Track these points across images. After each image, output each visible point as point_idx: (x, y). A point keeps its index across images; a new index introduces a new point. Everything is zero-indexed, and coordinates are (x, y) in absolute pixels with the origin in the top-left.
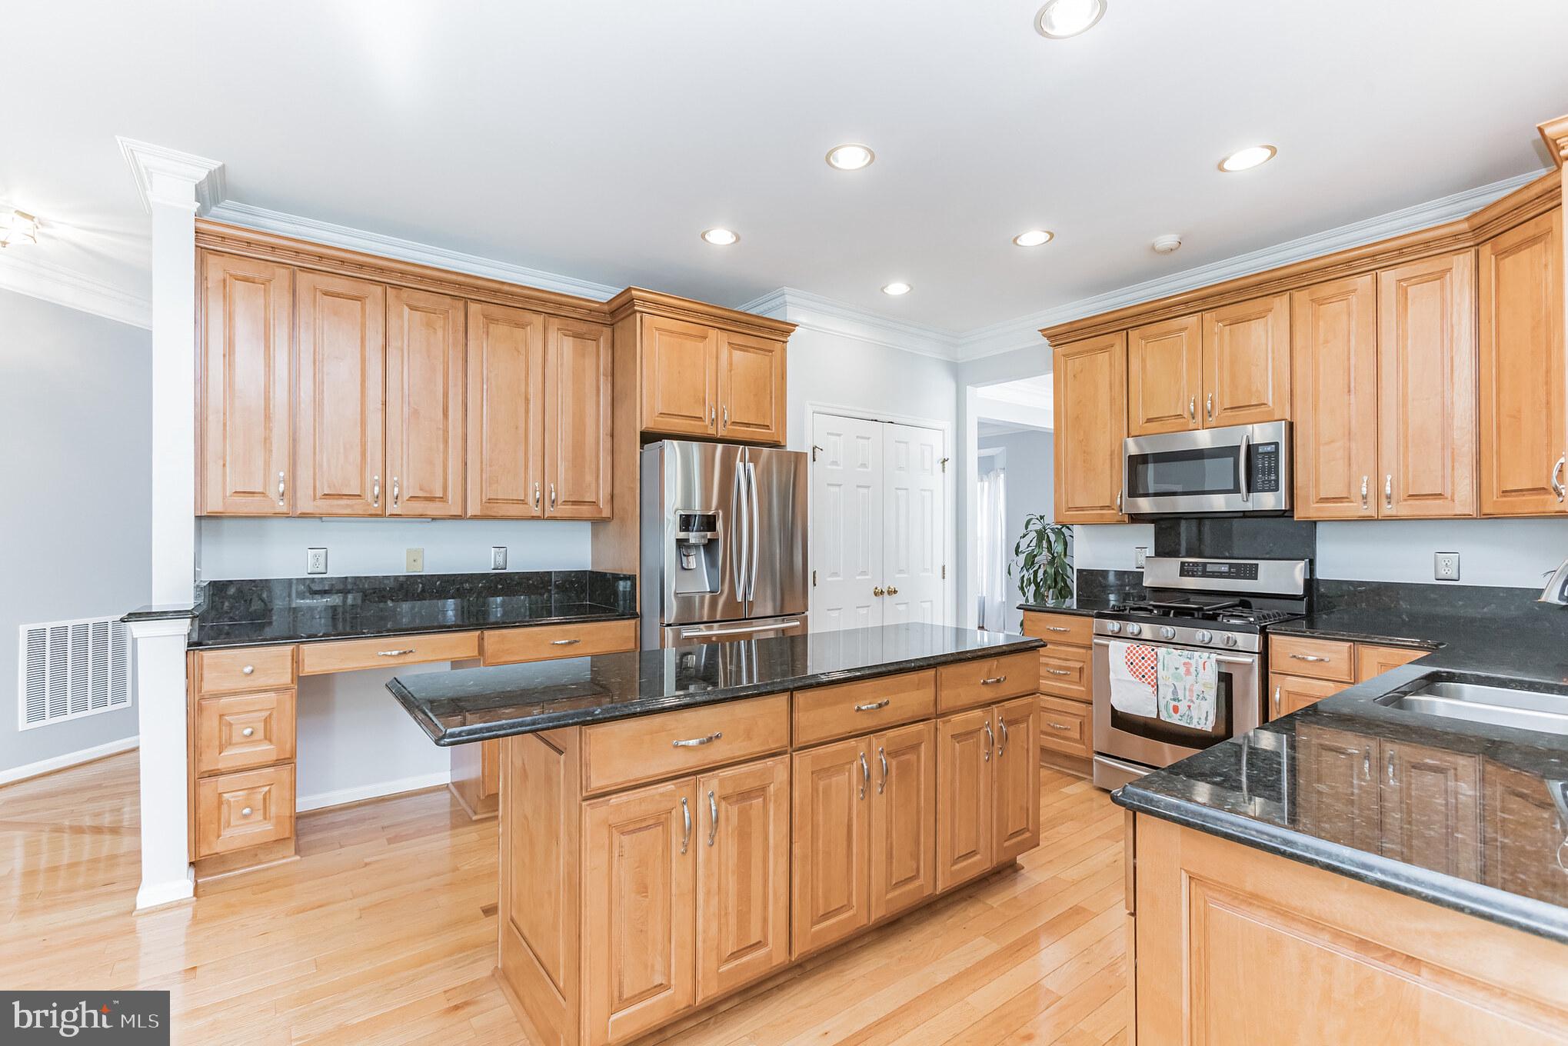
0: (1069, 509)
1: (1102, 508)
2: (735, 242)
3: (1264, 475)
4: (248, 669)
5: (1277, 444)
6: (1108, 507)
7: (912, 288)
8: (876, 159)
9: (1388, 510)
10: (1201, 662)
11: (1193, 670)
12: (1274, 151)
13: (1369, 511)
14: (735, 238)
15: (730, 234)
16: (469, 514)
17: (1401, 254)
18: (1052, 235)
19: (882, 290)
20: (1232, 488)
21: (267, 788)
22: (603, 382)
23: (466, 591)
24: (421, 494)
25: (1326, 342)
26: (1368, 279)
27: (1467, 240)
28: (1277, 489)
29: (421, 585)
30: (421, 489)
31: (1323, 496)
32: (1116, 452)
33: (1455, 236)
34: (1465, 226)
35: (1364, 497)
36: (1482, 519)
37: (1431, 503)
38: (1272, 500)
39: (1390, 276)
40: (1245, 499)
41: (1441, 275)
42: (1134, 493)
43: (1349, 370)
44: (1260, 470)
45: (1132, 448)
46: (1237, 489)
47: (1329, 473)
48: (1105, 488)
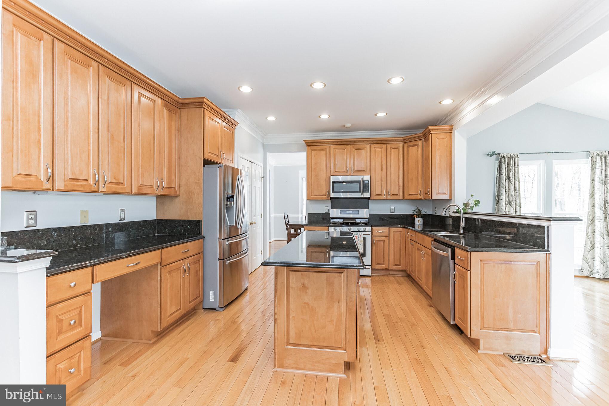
0: (312, 195)
1: (322, 195)
2: (252, 91)
3: (366, 188)
4: (72, 285)
5: (368, 181)
6: (324, 195)
7: (276, 119)
8: (326, 86)
9: (389, 197)
10: (360, 235)
11: (358, 238)
12: (387, 114)
13: (385, 197)
14: (252, 90)
15: (249, 88)
16: (133, 192)
17: (391, 141)
18: (330, 116)
19: (266, 118)
20: (358, 191)
21: (79, 354)
22: (178, 134)
23: (110, 232)
24: (114, 181)
25: (377, 158)
26: (385, 145)
27: (401, 142)
28: (369, 192)
29: (89, 231)
30: (114, 178)
31: (377, 194)
32: (327, 179)
33: (400, 140)
34: (402, 138)
35: (385, 194)
36: (404, 200)
37: (396, 196)
38: (367, 195)
39: (389, 146)
40: (362, 194)
41: (398, 148)
42: (333, 191)
43: (382, 165)
44: (365, 187)
45: (333, 178)
46: (360, 191)
47: (378, 189)
48: (323, 190)
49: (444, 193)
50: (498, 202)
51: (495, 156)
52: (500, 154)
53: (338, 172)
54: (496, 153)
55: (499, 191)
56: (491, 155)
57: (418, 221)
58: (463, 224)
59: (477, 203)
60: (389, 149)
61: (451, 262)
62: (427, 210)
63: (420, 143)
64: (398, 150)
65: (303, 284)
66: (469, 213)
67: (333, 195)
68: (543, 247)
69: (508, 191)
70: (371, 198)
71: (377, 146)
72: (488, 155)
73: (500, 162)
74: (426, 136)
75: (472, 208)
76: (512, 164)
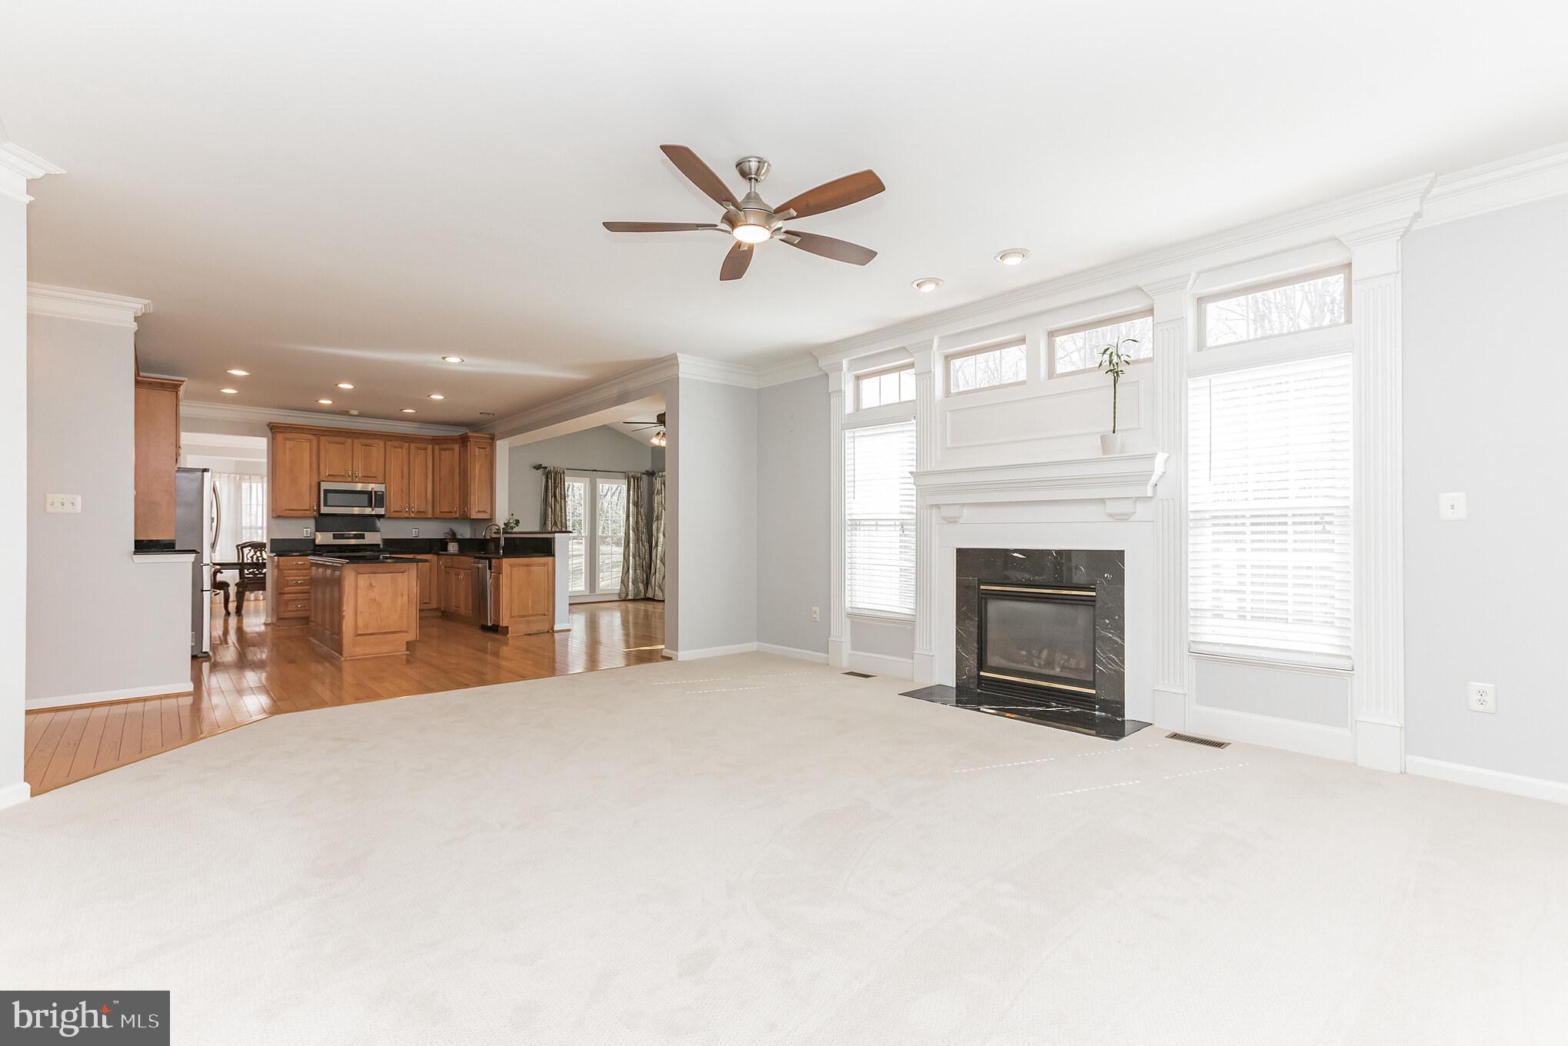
0: (277, 509)
1: (303, 510)
3: (379, 502)
5: (383, 492)
6: (307, 510)
9: (411, 515)
12: (416, 411)
17: (417, 440)
20: (367, 505)
25: (395, 461)
27: (432, 442)
28: (383, 507)
31: (392, 510)
32: (315, 487)
33: (431, 439)
34: (433, 437)
35: (406, 511)
36: (434, 518)
37: (423, 514)
38: (381, 511)
39: (413, 446)
40: (372, 510)
41: (425, 449)
42: (326, 505)
43: (402, 471)
44: (377, 499)
45: (324, 486)
46: (370, 505)
47: (395, 502)
48: (307, 501)
49: (485, 512)
50: (545, 523)
51: (542, 470)
52: (546, 468)
53: (332, 477)
54: (543, 466)
55: (546, 511)
56: (538, 467)
57: (453, 547)
58: (502, 543)
59: (517, 522)
60: (413, 450)
61: (488, 571)
62: (465, 532)
63: (456, 447)
64: (426, 452)
65: (371, 584)
66: (510, 533)
67: (324, 510)
68: (551, 552)
69: (554, 512)
70: (386, 516)
71: (396, 444)
72: (535, 467)
73: (547, 477)
74: (464, 440)
75: (512, 528)
76: (558, 480)
